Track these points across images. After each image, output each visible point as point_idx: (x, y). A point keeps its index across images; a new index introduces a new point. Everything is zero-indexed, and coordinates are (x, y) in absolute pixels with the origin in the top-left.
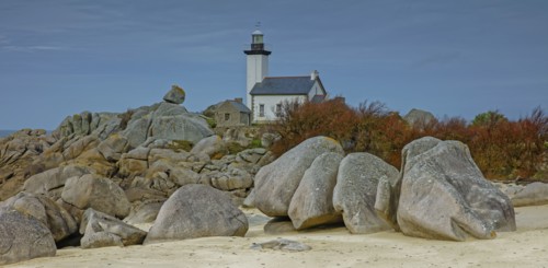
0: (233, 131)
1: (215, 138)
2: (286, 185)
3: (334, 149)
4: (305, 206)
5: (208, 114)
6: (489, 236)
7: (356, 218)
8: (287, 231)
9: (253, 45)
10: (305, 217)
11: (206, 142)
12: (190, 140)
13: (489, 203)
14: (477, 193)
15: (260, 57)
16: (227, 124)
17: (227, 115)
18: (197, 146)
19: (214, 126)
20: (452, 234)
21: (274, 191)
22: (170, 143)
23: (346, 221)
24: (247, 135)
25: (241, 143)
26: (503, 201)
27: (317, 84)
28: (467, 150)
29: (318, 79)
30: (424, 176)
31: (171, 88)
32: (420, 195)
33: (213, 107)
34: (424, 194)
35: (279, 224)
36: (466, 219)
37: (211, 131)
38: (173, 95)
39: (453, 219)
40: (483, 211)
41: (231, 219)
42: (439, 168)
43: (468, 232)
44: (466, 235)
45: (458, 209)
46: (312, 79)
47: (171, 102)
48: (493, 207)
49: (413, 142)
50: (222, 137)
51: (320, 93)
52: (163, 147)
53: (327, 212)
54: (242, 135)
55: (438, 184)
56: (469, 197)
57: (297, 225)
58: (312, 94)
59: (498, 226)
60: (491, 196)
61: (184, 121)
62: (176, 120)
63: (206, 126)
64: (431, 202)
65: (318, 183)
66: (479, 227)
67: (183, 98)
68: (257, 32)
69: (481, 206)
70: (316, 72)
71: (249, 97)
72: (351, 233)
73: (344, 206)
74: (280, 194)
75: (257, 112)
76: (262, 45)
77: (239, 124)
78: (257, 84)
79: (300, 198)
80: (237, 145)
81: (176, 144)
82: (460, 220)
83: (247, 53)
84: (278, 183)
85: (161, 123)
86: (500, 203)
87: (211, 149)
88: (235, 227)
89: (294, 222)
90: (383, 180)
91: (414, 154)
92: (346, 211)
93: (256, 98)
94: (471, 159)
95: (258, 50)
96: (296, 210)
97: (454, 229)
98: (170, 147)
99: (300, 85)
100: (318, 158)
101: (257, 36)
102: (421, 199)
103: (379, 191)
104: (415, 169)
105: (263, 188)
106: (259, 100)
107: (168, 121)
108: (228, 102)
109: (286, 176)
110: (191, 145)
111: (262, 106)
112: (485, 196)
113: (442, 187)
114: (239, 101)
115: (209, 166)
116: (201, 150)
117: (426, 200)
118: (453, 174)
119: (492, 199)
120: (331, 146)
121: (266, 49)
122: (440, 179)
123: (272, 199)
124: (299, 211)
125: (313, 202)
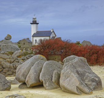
0: (26, 48)
1: (20, 51)
2: (25, 72)
3: (42, 59)
4: (31, 80)
5: (19, 43)
6: (90, 93)
7: (47, 84)
8: (26, 88)
9: (33, 21)
10: (31, 83)
11: (17, 52)
12: (12, 51)
13: (91, 80)
14: (88, 76)
15: (35, 25)
16: (24, 46)
17: (24, 43)
18: (14, 54)
19: (20, 47)
20: (77, 92)
21: (21, 74)
22: (6, 52)
23: (44, 85)
24: (30, 50)
25: (28, 52)
26: (97, 79)
27: (53, 33)
28: (86, 60)
29: (53, 31)
30: (68, 71)
31: (7, 35)
32: (66, 78)
33: (20, 41)
34: (68, 77)
35: (23, 85)
36: (82, 87)
37: (19, 49)
38: (8, 37)
39: (77, 87)
40: (89, 83)
41: (4, 84)
42: (75, 67)
43: (83, 92)
44: (82, 93)
45: (79, 83)
46: (52, 31)
47: (7, 39)
48: (93, 82)
49: (67, 57)
50: (22, 50)
51: (54, 36)
52: (4, 54)
53: (38, 82)
54: (29, 50)
55: (72, 74)
56: (85, 78)
57: (28, 86)
58: (51, 36)
59: (94, 89)
60: (92, 77)
61: (11, 46)
62: (8, 45)
63: (18, 47)
64: (70, 80)
65: (35, 71)
66: (86, 90)
67: (11, 38)
68: (34, 17)
69: (89, 81)
70: (53, 29)
71: (32, 37)
72: (46, 89)
73: (43, 80)
74: (23, 75)
75: (34, 42)
76: (36, 21)
77: (28, 46)
78: (34, 33)
79: (29, 77)
80: (27, 53)
81: (8, 53)
82: (80, 87)
83: (31, 24)
84: (23, 71)
85: (3, 46)
86: (96, 80)
87: (18, 54)
88: (6, 87)
89: (27, 85)
90: (55, 72)
91: (67, 62)
92: (44, 82)
93: (34, 38)
94: (87, 63)
95: (35, 23)
96: (28, 81)
97: (77, 90)
98: (6, 54)
99: (48, 33)
100: (36, 62)
101: (34, 18)
102: (67, 79)
103: (54, 75)
104: (65, 68)
105: (18, 73)
106: (35, 38)
107: (5, 46)
108: (24, 39)
109: (25, 69)
110: (13, 53)
111: (36, 40)
112: (91, 77)
113: (74, 75)
114: (28, 39)
115: (16, 60)
116: (16, 54)
117: (68, 79)
118: (79, 69)
119: (93, 79)
120: (42, 58)
121: (37, 22)
122: (73, 72)
123: (20, 77)
124: (29, 81)
125: (33, 78)
